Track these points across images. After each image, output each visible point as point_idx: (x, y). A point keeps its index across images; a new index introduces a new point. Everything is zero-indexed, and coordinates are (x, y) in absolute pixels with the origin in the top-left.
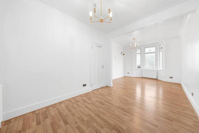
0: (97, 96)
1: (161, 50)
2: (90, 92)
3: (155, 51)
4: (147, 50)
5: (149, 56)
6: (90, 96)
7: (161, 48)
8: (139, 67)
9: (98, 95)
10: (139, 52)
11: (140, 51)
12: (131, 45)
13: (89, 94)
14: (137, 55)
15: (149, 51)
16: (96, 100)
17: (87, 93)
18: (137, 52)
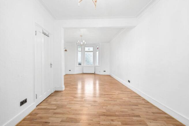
0: (55, 111)
1: (97, 50)
2: (35, 110)
3: (92, 50)
4: (87, 49)
5: (88, 54)
6: (41, 118)
7: (97, 48)
8: (80, 64)
9: (54, 109)
10: (80, 50)
11: (80, 48)
12: (79, 41)
13: (37, 114)
14: (79, 52)
15: (89, 50)
16: (60, 120)
17: (30, 115)
18: (79, 50)
